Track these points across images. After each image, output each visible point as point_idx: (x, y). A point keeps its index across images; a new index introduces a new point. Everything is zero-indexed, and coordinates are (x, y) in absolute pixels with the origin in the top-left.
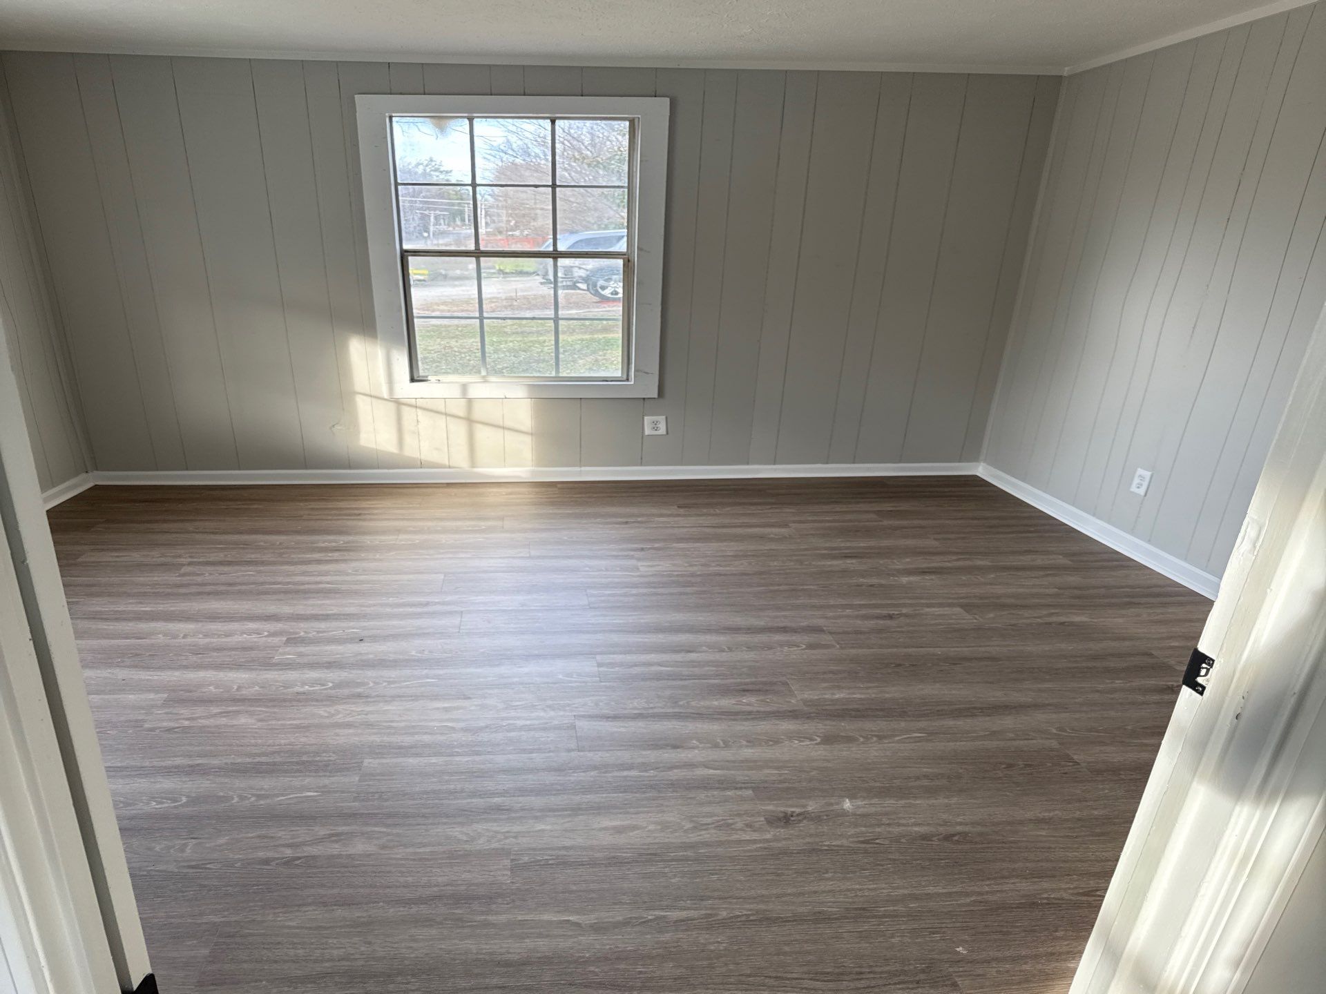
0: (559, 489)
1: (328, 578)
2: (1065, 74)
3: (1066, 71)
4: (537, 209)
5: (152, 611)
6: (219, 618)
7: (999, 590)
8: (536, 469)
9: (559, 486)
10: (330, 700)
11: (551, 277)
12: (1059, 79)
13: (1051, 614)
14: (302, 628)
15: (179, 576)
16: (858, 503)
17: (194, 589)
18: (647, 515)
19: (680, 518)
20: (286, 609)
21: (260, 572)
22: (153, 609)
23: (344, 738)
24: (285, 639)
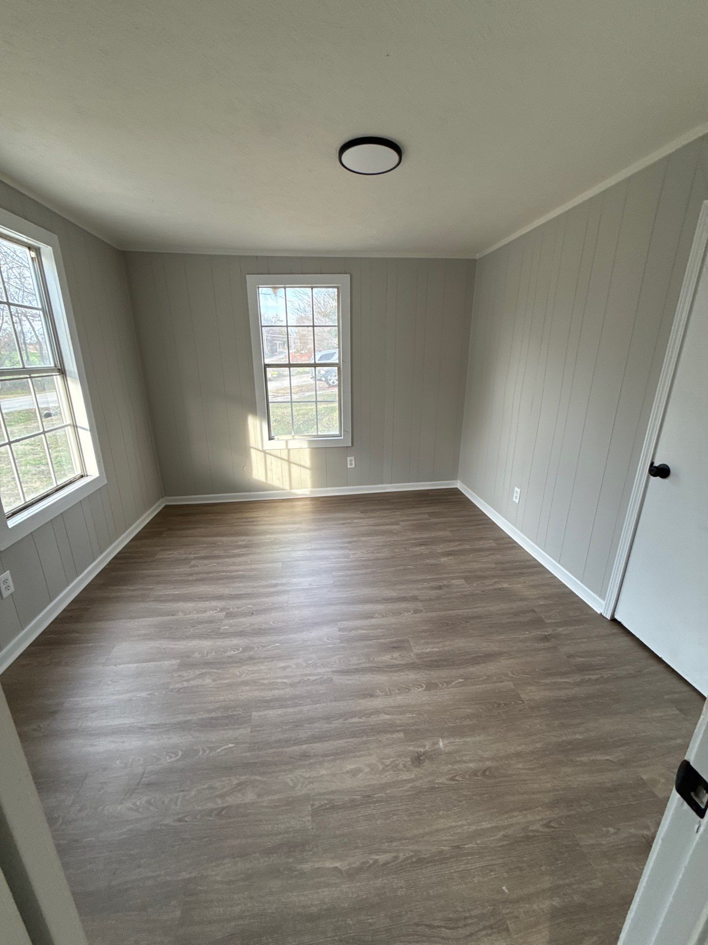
0: (321, 501)
1: (241, 568)
2: (477, 258)
3: (477, 256)
4: (308, 339)
5: (179, 594)
6: (202, 598)
7: (476, 566)
8: (312, 489)
9: (320, 499)
10: (241, 662)
11: (314, 375)
12: (475, 260)
13: (495, 583)
14: (233, 605)
15: (189, 568)
16: (421, 507)
17: (194, 577)
18: (350, 518)
19: (362, 520)
20: (226, 591)
21: (218, 563)
22: (180, 592)
23: (246, 694)
24: (225, 613)
